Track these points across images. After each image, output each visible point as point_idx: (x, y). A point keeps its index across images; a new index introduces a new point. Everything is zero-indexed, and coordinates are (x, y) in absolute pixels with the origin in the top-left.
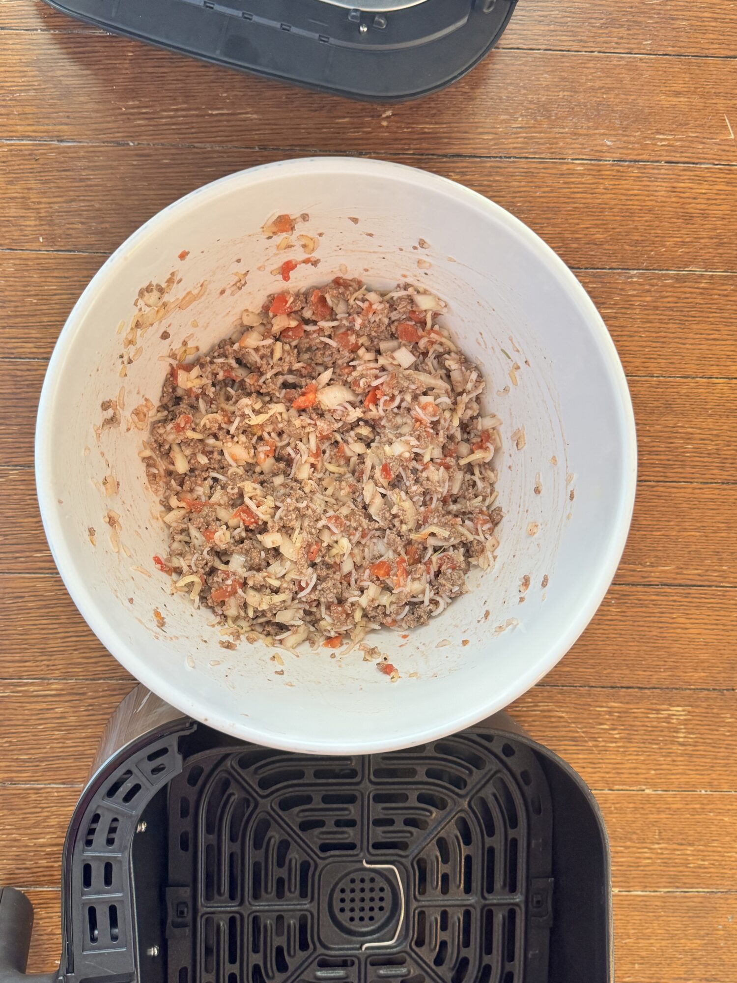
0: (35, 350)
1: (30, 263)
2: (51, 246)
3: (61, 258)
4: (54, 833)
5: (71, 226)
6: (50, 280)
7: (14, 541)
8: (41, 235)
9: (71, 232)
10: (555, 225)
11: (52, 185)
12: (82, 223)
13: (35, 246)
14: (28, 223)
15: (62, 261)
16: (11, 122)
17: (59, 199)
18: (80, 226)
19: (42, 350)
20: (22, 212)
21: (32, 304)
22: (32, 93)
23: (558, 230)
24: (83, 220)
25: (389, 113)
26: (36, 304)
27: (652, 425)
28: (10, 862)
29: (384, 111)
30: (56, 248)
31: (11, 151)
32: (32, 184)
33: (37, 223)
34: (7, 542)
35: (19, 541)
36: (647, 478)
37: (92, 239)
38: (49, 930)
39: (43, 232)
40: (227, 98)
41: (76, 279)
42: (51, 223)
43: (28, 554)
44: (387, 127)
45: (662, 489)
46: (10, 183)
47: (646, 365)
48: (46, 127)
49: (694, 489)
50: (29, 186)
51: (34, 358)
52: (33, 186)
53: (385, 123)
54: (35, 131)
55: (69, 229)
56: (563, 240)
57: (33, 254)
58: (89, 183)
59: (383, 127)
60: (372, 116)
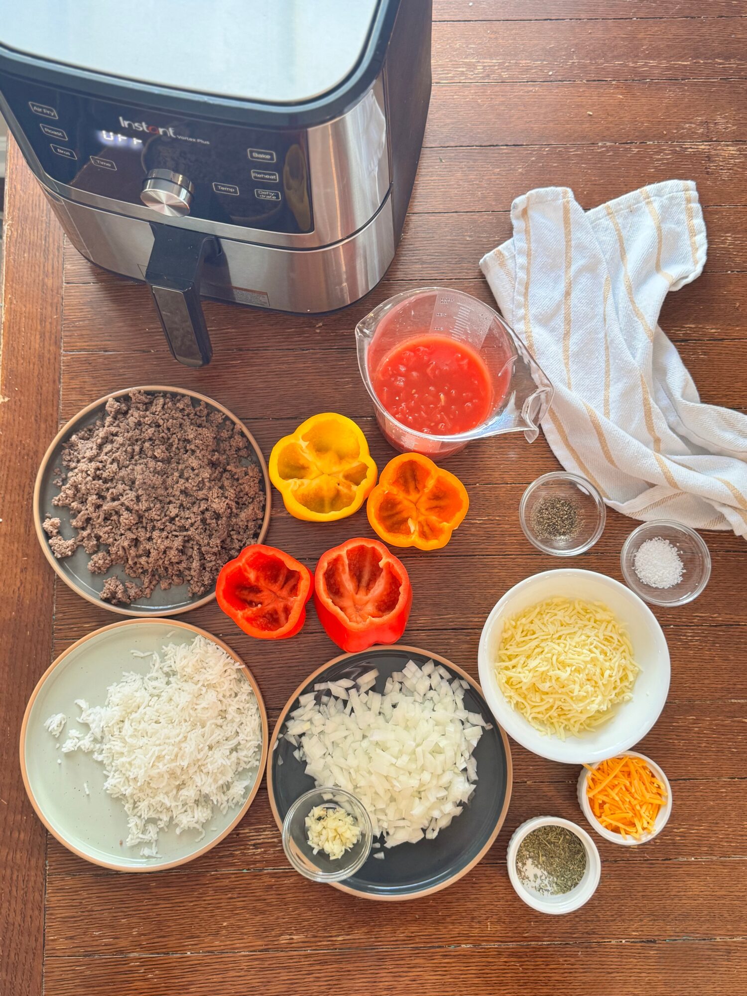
7: (70, 616)
11: (100, 379)
16: (73, 340)
17: (105, 388)
20: (80, 397)
22: (87, 322)
25: (321, 324)
27: (509, 517)
28: (62, 855)
29: (317, 324)
31: (72, 358)
32: (87, 379)
34: (65, 617)
35: (74, 616)
36: (510, 553)
40: (214, 320)
43: (79, 625)
44: (320, 333)
45: (520, 560)
46: (72, 379)
47: (502, 476)
48: (96, 343)
49: (543, 559)
50: (84, 380)
52: (87, 380)
53: (318, 331)
54: (88, 346)
58: (125, 376)
59: (317, 333)
60: (310, 327)
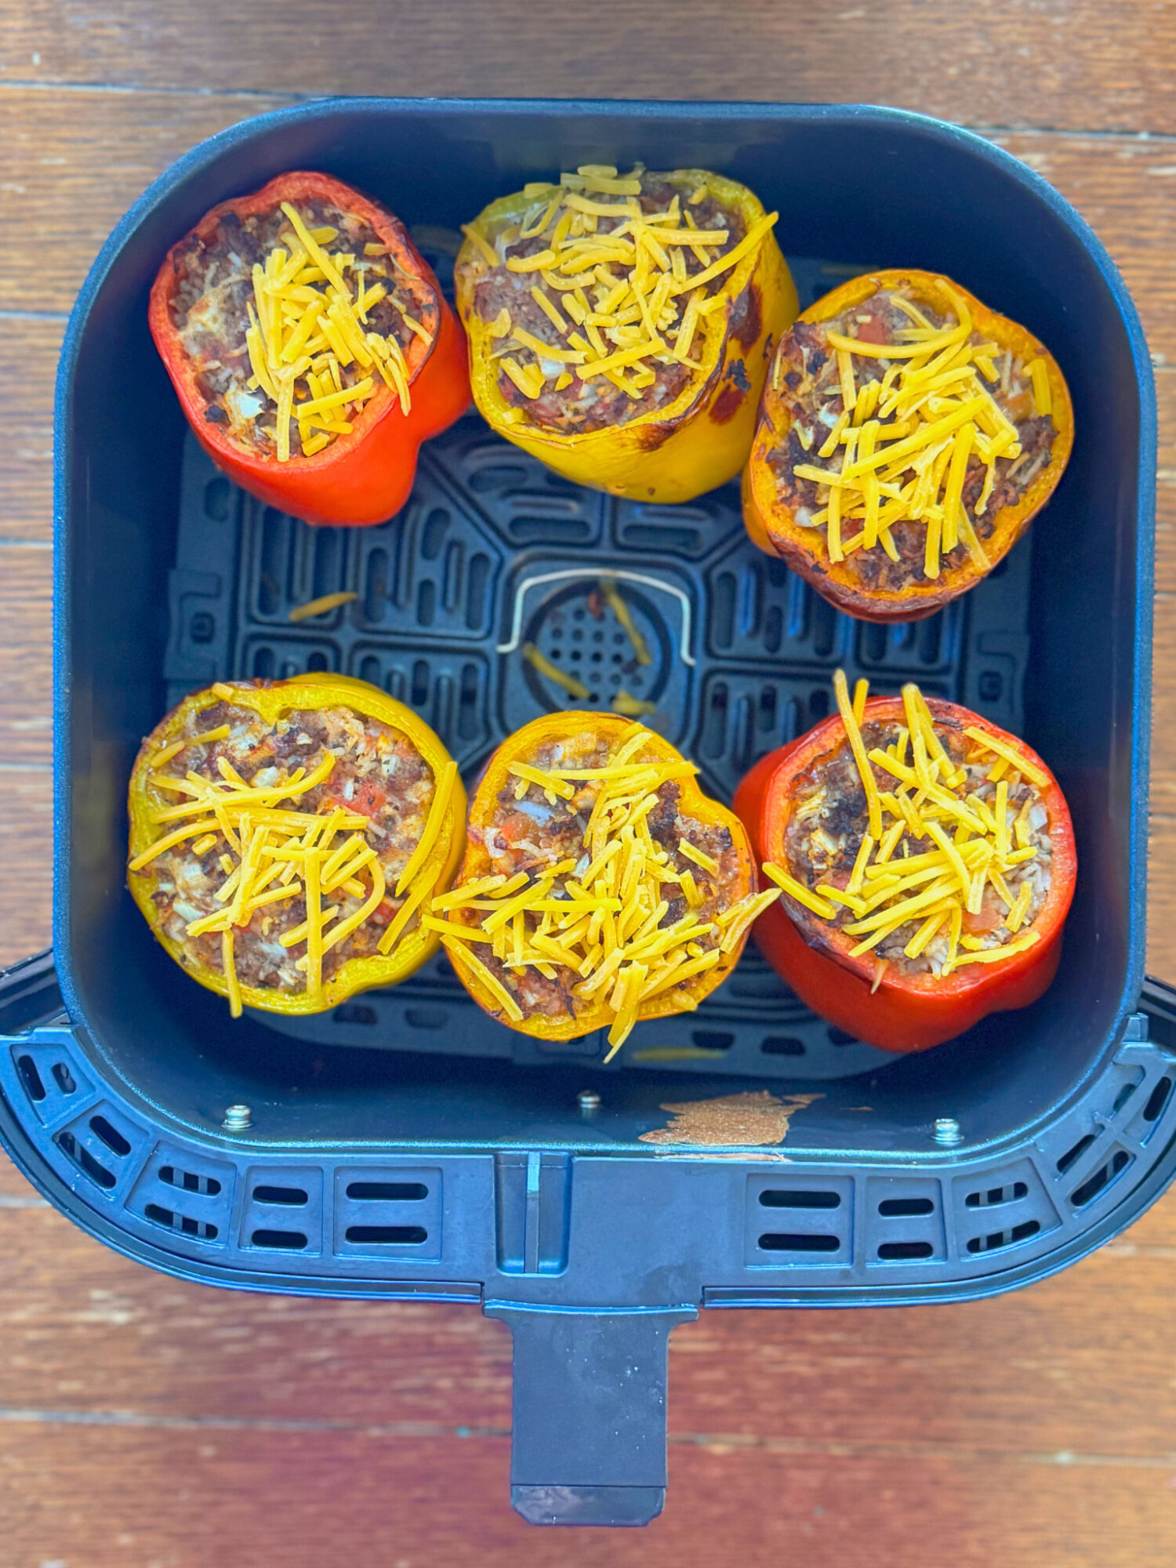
0: (19, 294)
1: (12, 109)
2: (58, 74)
3: (75, 100)
4: (40, 1301)
5: (99, 32)
6: (53, 145)
8: (38, 49)
9: (98, 43)
10: (1127, 43)
12: (122, 25)
13: (25, 73)
14: (10, 24)
15: (78, 105)
18: (116, 31)
19: (34, 295)
21: (14, 196)
23: (1133, 53)
24: (124, 19)
26: (23, 197)
30: (67, 77)
33: (28, 23)
37: (142, 59)
38: (30, 1499)
39: (41, 44)
41: (106, 143)
42: (58, 25)
51: (17, 311)
55: (94, 37)
56: (1143, 74)
57: (19, 91)
